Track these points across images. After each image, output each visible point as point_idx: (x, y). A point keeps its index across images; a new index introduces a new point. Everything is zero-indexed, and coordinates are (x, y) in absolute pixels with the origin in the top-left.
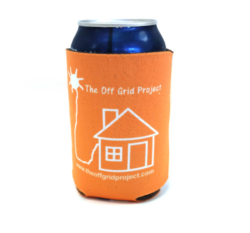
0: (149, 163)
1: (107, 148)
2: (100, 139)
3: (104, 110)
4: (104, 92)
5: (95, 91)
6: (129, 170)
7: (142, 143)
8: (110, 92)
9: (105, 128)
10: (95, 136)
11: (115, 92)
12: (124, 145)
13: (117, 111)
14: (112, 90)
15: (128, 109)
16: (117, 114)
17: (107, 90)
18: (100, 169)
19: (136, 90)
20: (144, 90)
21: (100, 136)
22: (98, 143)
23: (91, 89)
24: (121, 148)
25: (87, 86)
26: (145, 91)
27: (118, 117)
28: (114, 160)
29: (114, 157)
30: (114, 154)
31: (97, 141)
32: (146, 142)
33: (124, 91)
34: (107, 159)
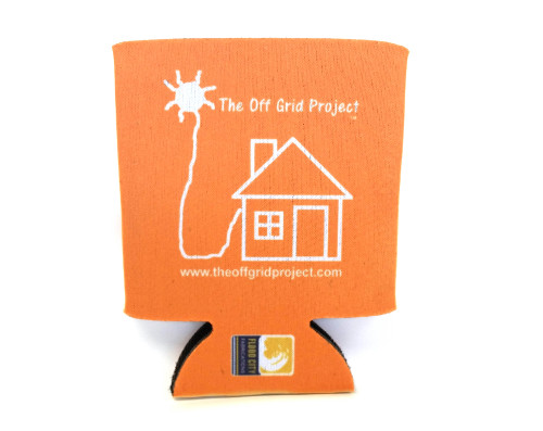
0: (332, 253)
1: (257, 214)
2: (244, 198)
3: (254, 142)
4: (254, 107)
5: (239, 107)
6: (294, 258)
7: (318, 208)
8: (264, 106)
9: (254, 175)
10: (236, 196)
11: (273, 106)
12: (287, 207)
13: (274, 142)
14: (268, 103)
15: (293, 140)
16: (275, 147)
17: (259, 104)
18: (244, 258)
19: (306, 105)
20: (321, 105)
21: (245, 192)
22: (240, 206)
23: (231, 104)
24: (281, 214)
25: (223, 100)
26: (323, 108)
27: (277, 153)
28: (269, 237)
29: (269, 231)
30: (269, 225)
31: (238, 203)
32: (326, 208)
33: (287, 105)
34: (257, 237)
